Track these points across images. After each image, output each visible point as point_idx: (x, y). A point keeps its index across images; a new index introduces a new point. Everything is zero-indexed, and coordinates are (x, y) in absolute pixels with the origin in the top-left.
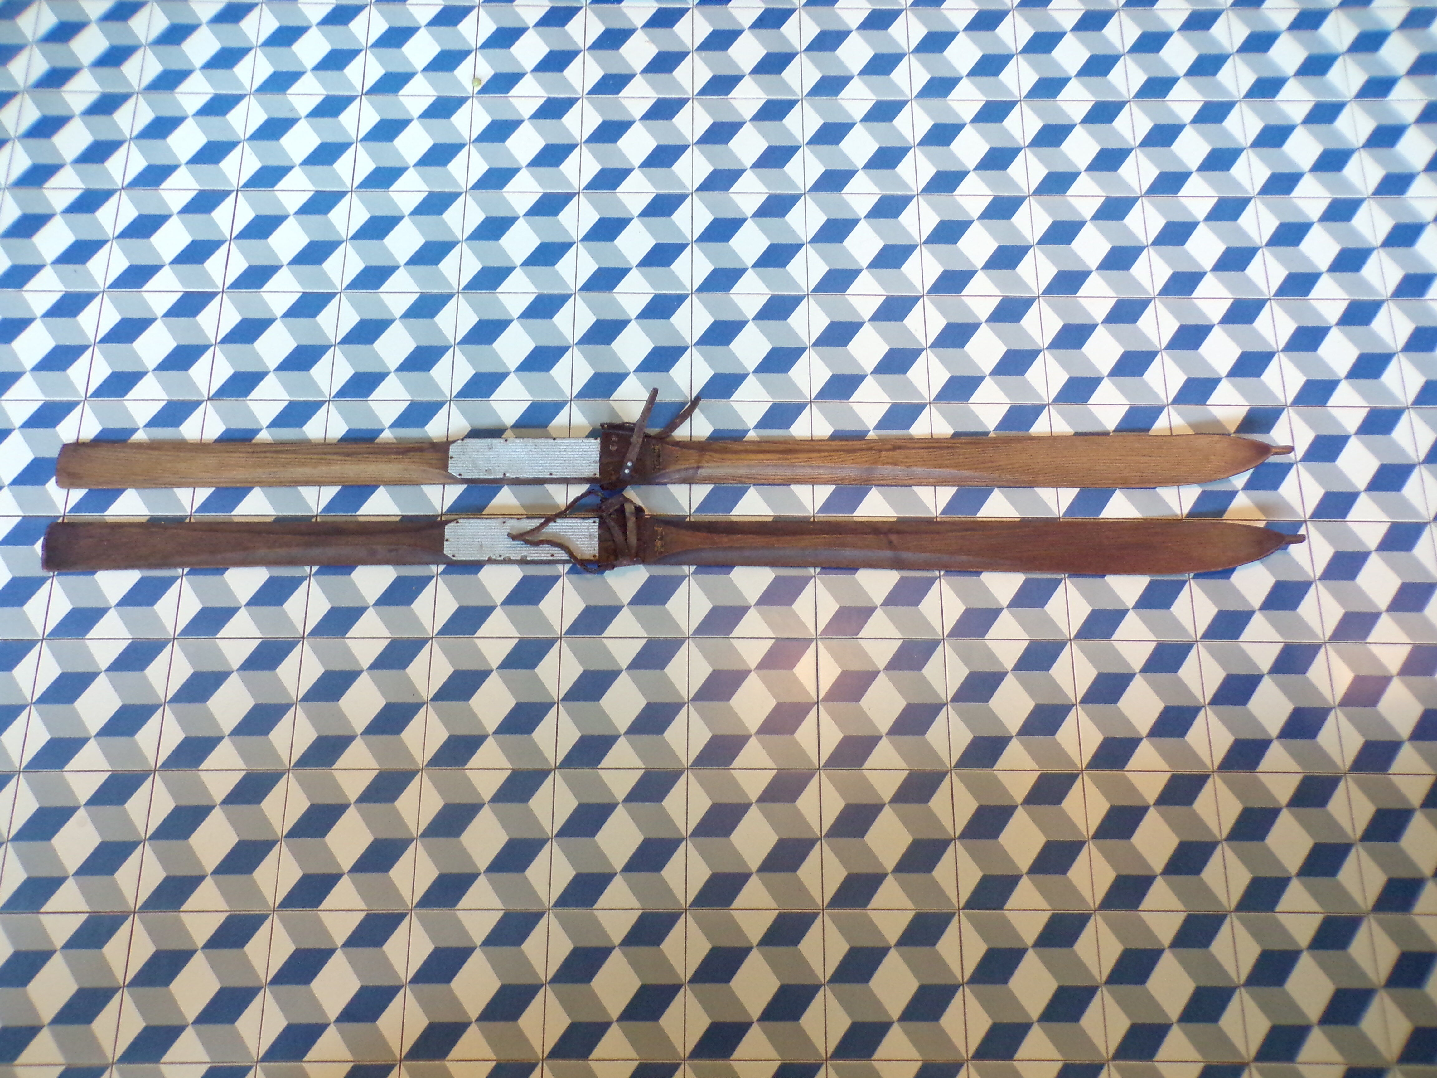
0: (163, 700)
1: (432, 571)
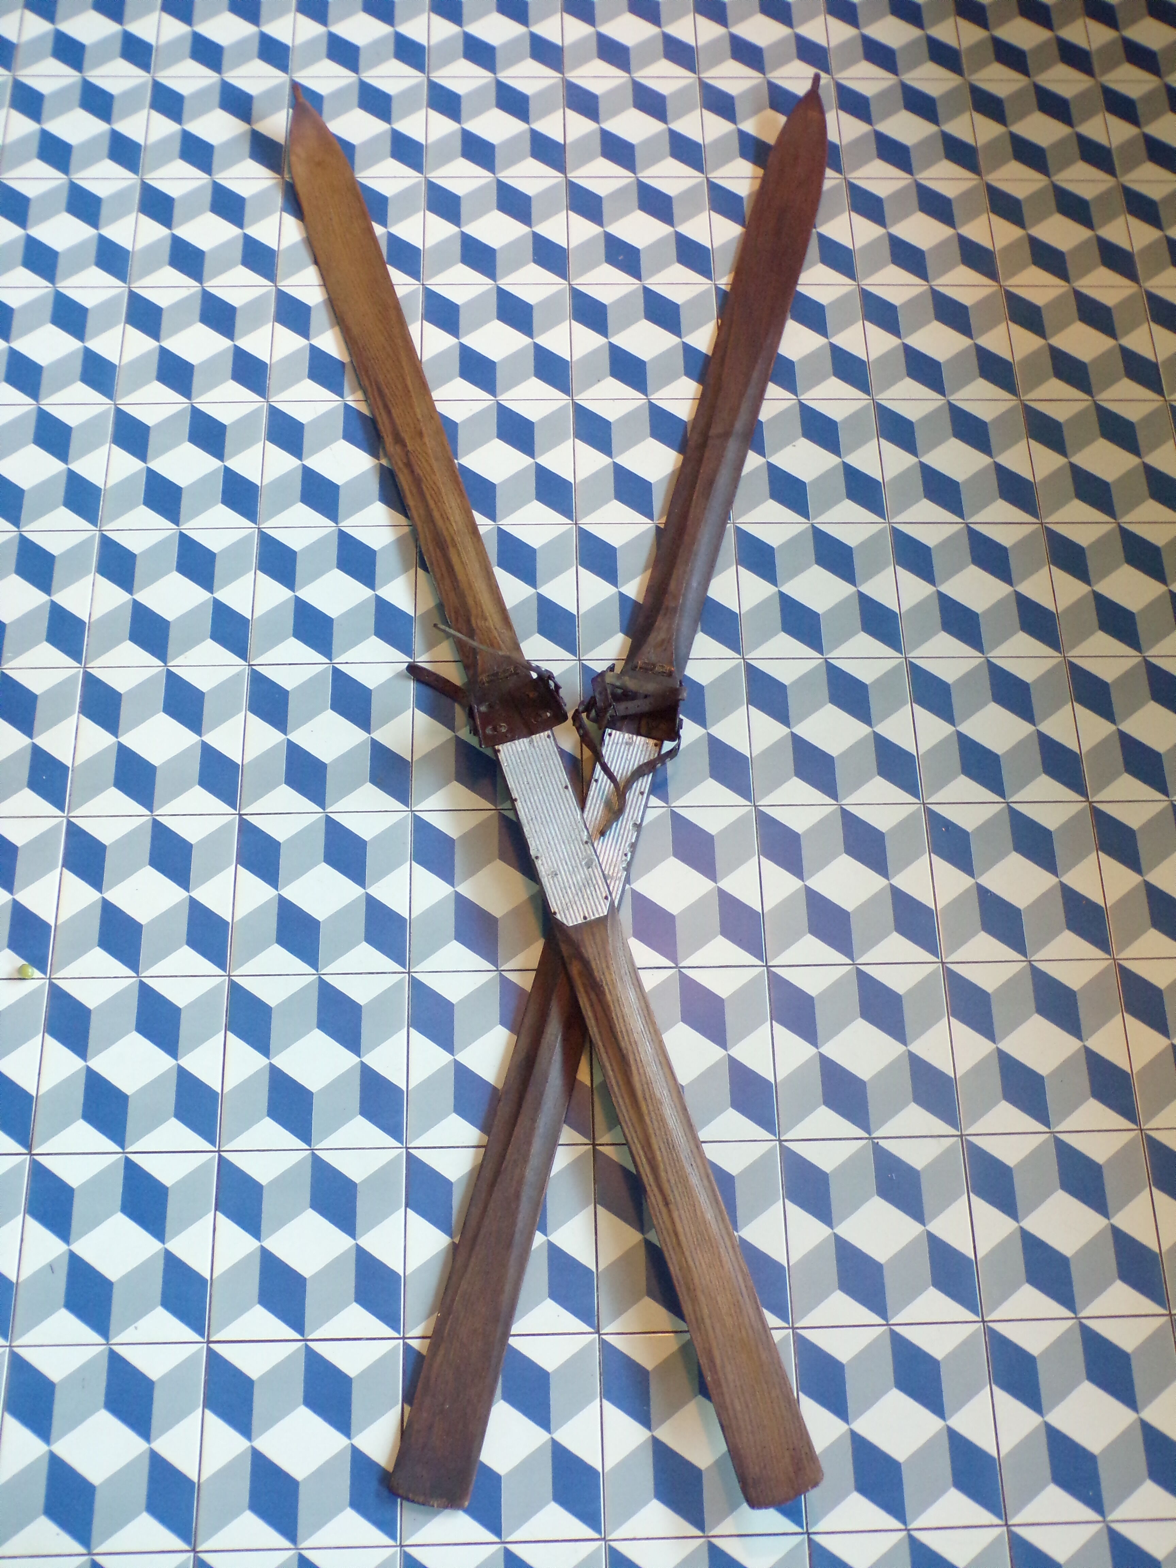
0: (1074, 1321)
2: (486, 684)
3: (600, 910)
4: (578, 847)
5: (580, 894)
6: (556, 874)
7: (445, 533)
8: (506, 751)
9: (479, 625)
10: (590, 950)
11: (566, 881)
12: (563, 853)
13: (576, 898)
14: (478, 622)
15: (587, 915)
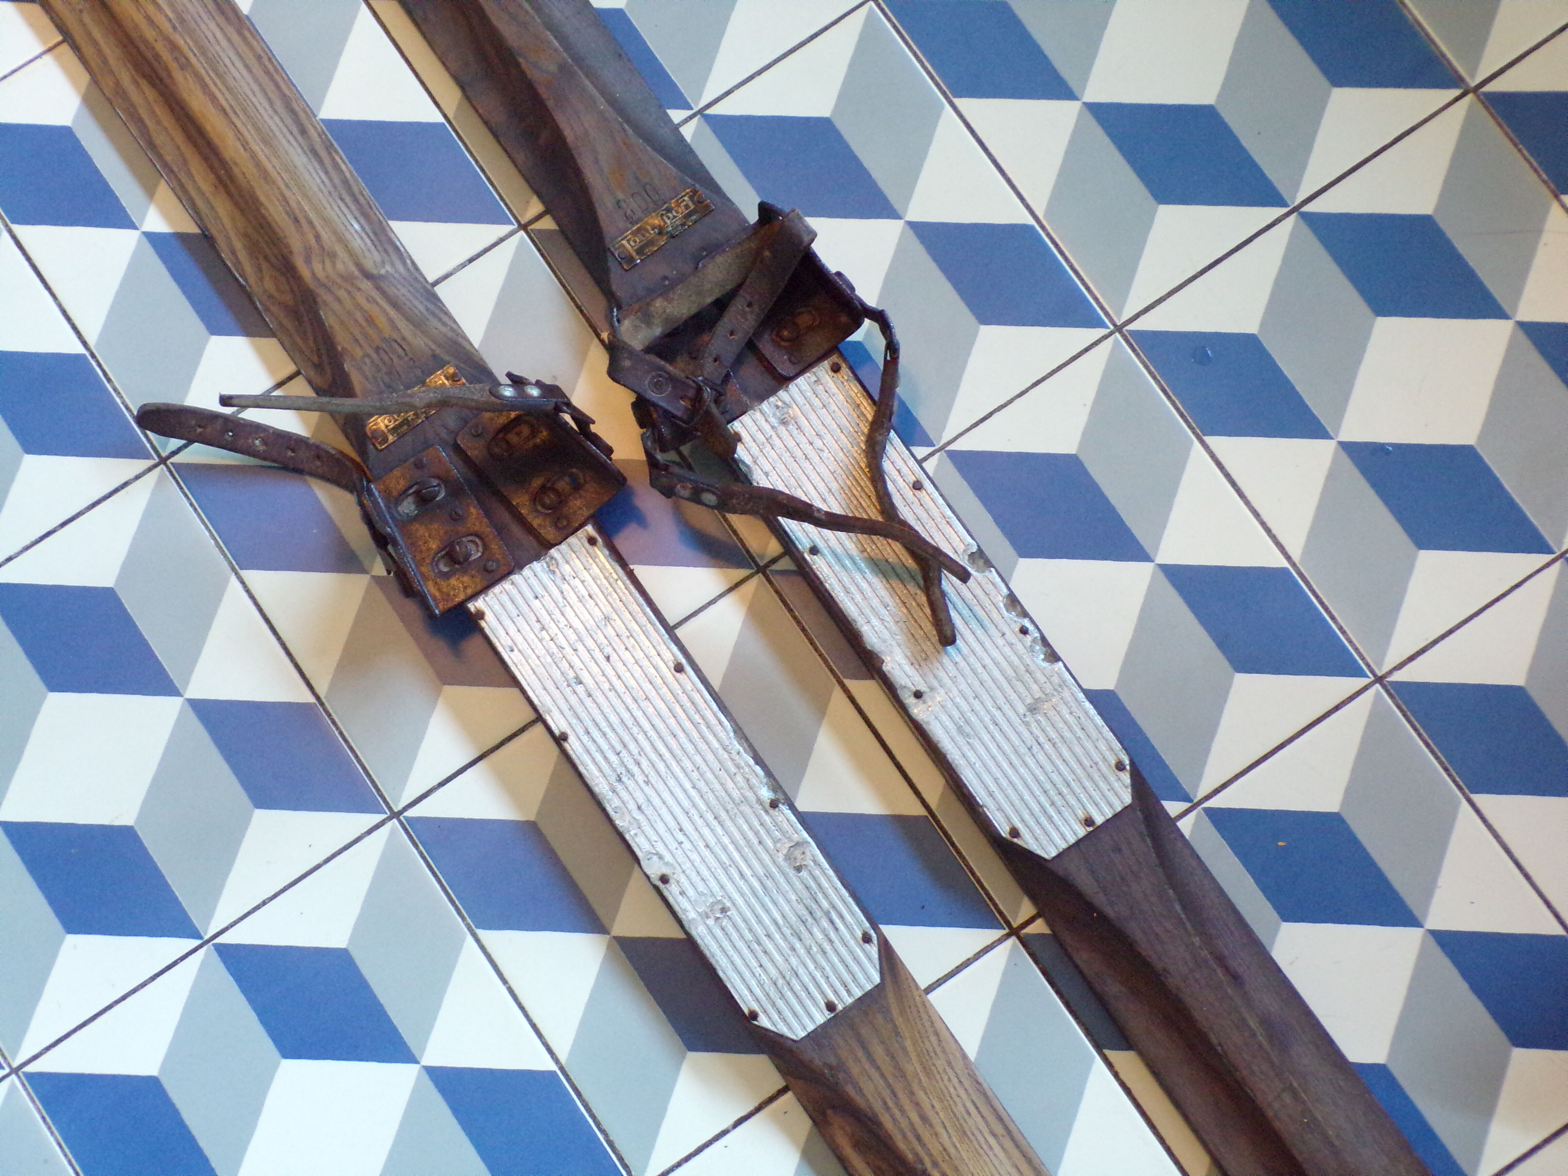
1: (1196, 825)
2: (391, 438)
3: (860, 976)
4: (756, 823)
5: (798, 945)
6: (724, 910)
7: (150, 34)
8: (497, 607)
9: (321, 274)
10: (868, 1088)
11: (753, 921)
12: (725, 849)
13: (794, 961)
14: (318, 267)
15: (832, 997)
